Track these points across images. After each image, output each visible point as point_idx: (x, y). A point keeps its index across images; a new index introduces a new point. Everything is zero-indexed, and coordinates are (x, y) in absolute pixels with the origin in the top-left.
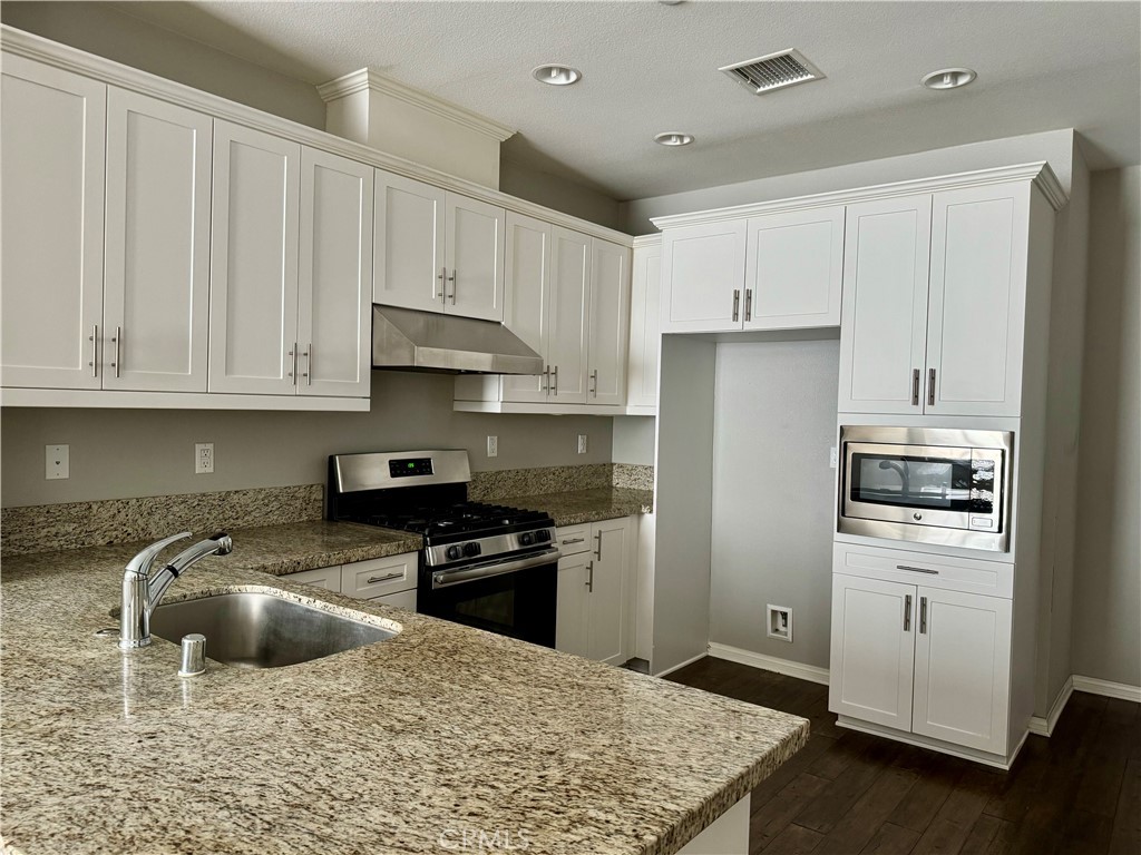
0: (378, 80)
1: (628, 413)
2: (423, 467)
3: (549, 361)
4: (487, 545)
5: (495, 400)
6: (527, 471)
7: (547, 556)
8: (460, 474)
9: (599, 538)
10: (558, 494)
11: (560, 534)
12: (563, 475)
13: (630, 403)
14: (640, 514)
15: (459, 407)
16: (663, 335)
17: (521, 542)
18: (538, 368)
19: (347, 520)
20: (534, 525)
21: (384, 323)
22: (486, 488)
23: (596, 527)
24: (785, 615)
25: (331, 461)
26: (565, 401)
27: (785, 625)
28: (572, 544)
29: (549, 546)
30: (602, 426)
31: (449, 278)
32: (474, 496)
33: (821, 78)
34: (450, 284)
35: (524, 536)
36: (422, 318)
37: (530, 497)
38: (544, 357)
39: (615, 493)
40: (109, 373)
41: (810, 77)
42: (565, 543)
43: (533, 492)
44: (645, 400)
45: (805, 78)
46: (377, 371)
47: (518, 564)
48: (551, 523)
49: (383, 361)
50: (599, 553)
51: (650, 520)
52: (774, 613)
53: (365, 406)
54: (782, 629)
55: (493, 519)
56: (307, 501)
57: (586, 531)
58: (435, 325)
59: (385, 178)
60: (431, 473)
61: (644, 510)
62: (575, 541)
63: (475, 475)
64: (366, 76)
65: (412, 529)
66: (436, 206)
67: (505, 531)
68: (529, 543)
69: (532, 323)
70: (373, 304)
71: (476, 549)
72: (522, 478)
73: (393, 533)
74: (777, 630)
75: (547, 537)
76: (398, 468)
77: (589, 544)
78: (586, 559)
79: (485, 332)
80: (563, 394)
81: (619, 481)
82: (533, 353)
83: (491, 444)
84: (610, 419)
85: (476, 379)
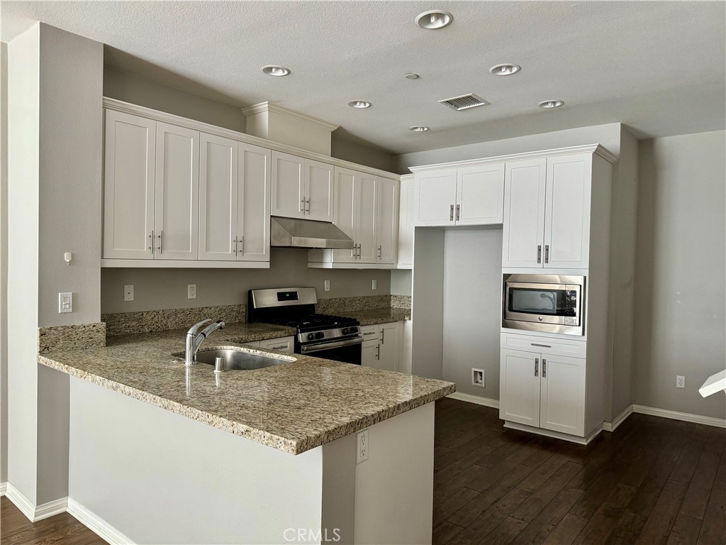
0: (273, 107)
1: (398, 268)
2: (293, 296)
3: (357, 242)
4: (327, 333)
5: (329, 262)
6: (345, 298)
7: (356, 340)
8: (311, 301)
9: (383, 332)
10: (362, 311)
11: (363, 330)
12: (364, 301)
13: (399, 263)
14: (405, 321)
15: (311, 266)
16: (417, 228)
17: (343, 332)
18: (350, 245)
19: (258, 322)
20: (350, 325)
21: (276, 225)
22: (324, 307)
23: (381, 327)
24: (481, 373)
25: (250, 293)
26: (366, 261)
27: (481, 379)
28: (369, 334)
29: (357, 335)
30: (385, 275)
31: (306, 201)
32: (319, 311)
33: (487, 104)
34: (307, 204)
35: (344, 330)
36: (293, 221)
37: (348, 312)
38: (354, 240)
39: (392, 310)
40: (157, 251)
41: (483, 104)
42: (365, 334)
43: (348, 310)
44: (406, 261)
45: (480, 104)
46: (273, 249)
47: (342, 343)
48: (358, 324)
49: (276, 244)
50: (383, 340)
51: (410, 324)
52: (476, 372)
53: (267, 266)
54: (480, 381)
55: (329, 322)
56: (238, 312)
57: (376, 329)
58: (299, 225)
59: (277, 155)
60: (297, 299)
61: (406, 318)
62: (370, 333)
63: (319, 301)
64: (267, 105)
65: (290, 325)
66: (300, 166)
67: (336, 327)
68: (347, 333)
69: (347, 222)
70: (271, 216)
71: (322, 335)
72: (343, 302)
73: (281, 327)
74: (477, 382)
75: (356, 330)
76: (281, 296)
77: (377, 335)
78: (376, 343)
79: (324, 228)
80: (364, 258)
81: (394, 304)
82: (347, 237)
83: (327, 285)
84: (389, 271)
85: (319, 251)
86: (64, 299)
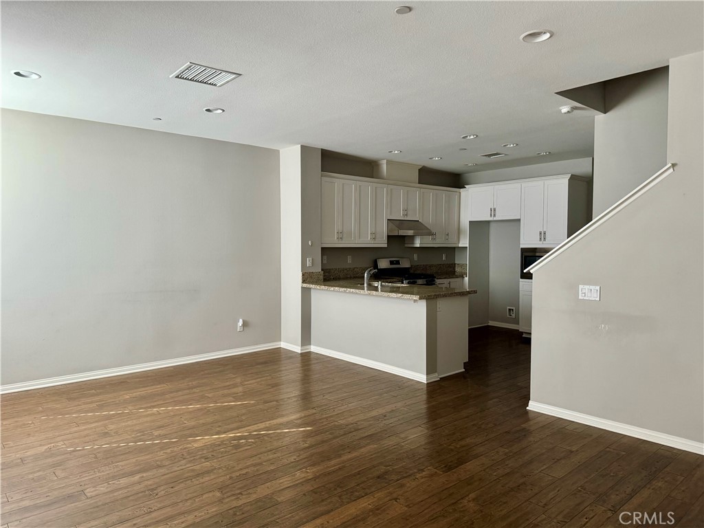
0: (389, 162)
1: (459, 246)
2: (398, 263)
3: (434, 231)
5: (417, 244)
6: (427, 265)
8: (407, 265)
9: (450, 283)
11: (438, 281)
12: (438, 267)
13: (461, 243)
14: (463, 278)
15: (406, 246)
16: (471, 222)
18: (430, 233)
20: (430, 278)
21: (391, 224)
22: (415, 269)
23: (449, 280)
24: (513, 310)
25: (376, 260)
26: (438, 242)
27: (513, 313)
29: (434, 284)
30: (452, 251)
31: (405, 210)
32: (412, 271)
34: (406, 212)
35: (427, 280)
36: (399, 222)
37: (428, 271)
38: (432, 230)
39: (456, 273)
40: (340, 239)
44: (464, 242)
45: (502, 155)
46: (389, 237)
48: (435, 278)
49: (390, 234)
51: (466, 279)
52: (510, 309)
53: (386, 246)
57: (446, 281)
58: (401, 223)
59: (391, 187)
60: (400, 264)
61: (464, 276)
62: (442, 283)
63: (412, 266)
64: (386, 161)
66: (402, 192)
67: (422, 279)
69: (428, 220)
70: (388, 219)
72: (425, 267)
74: (511, 315)
75: (434, 281)
76: (392, 263)
79: (416, 225)
81: (458, 269)
82: (428, 229)
83: (415, 256)
84: (454, 248)
85: (412, 238)
86: (309, 261)
